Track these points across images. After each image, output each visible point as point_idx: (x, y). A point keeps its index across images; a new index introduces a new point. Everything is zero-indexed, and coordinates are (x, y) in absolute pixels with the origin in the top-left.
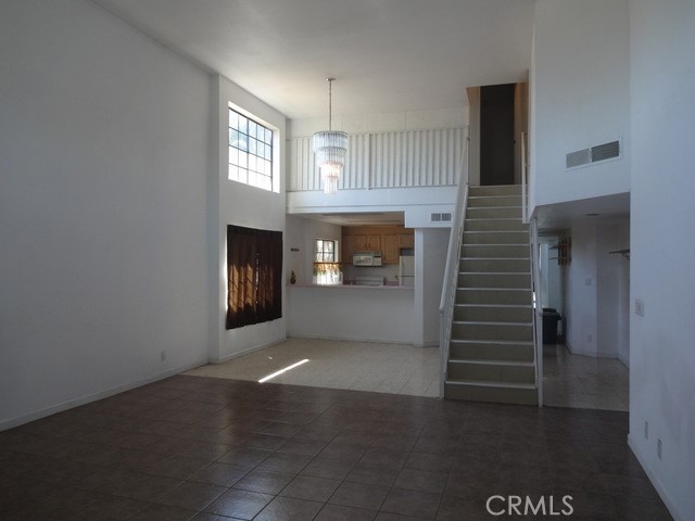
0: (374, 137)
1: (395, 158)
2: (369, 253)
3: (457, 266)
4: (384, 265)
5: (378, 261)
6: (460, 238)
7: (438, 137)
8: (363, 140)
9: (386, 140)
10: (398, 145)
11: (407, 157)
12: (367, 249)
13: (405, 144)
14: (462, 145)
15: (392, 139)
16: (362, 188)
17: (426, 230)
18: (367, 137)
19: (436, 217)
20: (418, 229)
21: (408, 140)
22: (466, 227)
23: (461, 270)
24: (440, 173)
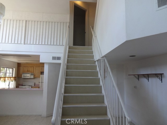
0: (28, 22)
1: (37, 32)
2: (29, 74)
3: (64, 82)
4: (34, 78)
5: (32, 77)
6: (66, 67)
7: (56, 25)
8: (23, 23)
9: (33, 24)
10: (39, 26)
11: (43, 32)
12: (28, 72)
13: (42, 26)
14: (66, 29)
15: (36, 24)
16: (21, 44)
17: (49, 64)
18: (24, 22)
19: (54, 58)
20: (46, 63)
21: (43, 25)
22: (68, 62)
23: (66, 83)
24: (57, 40)
